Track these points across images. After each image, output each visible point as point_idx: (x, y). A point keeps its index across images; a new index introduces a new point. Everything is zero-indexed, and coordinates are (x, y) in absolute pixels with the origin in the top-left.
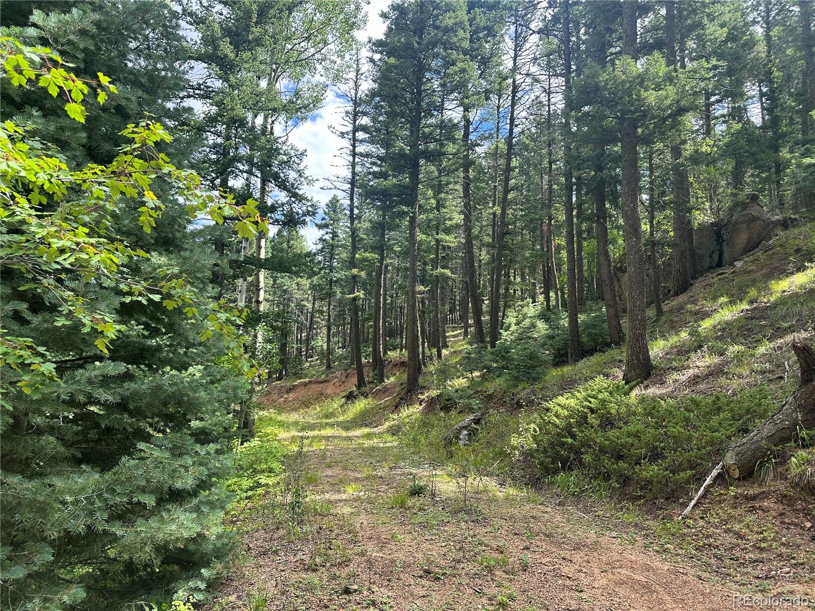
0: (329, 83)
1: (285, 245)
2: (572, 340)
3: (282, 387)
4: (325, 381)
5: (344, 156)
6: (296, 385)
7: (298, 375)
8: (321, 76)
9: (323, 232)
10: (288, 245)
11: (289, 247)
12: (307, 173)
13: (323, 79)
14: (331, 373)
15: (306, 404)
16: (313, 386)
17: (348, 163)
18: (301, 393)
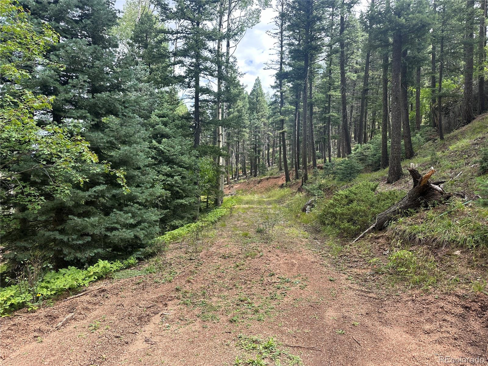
0: (261, 8)
1: (255, 100)
2: (383, 157)
3: (255, 180)
4: (278, 177)
5: (276, 48)
6: (262, 180)
7: (263, 174)
8: (257, 5)
9: (275, 90)
10: (256, 100)
11: (257, 101)
12: (239, 71)
13: (258, 7)
14: (281, 173)
15: (268, 190)
16: (271, 180)
17: (278, 52)
18: (265, 184)
